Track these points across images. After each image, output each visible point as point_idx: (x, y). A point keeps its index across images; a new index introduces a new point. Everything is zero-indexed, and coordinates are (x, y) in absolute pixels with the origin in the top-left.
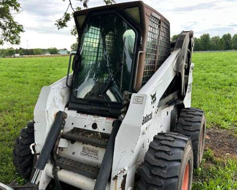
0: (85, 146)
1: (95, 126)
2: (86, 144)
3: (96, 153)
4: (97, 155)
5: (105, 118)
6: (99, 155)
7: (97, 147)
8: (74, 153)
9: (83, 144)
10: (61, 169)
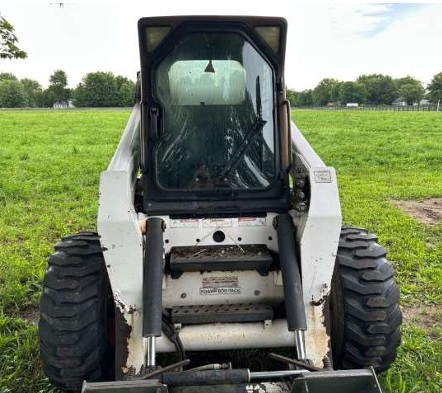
0: (206, 275)
1: (219, 236)
2: (209, 271)
3: (234, 282)
4: (236, 285)
5: (236, 220)
6: (239, 284)
7: (232, 271)
8: (183, 296)
9: (202, 272)
10: (183, 325)
